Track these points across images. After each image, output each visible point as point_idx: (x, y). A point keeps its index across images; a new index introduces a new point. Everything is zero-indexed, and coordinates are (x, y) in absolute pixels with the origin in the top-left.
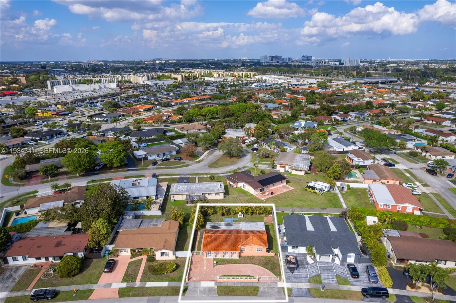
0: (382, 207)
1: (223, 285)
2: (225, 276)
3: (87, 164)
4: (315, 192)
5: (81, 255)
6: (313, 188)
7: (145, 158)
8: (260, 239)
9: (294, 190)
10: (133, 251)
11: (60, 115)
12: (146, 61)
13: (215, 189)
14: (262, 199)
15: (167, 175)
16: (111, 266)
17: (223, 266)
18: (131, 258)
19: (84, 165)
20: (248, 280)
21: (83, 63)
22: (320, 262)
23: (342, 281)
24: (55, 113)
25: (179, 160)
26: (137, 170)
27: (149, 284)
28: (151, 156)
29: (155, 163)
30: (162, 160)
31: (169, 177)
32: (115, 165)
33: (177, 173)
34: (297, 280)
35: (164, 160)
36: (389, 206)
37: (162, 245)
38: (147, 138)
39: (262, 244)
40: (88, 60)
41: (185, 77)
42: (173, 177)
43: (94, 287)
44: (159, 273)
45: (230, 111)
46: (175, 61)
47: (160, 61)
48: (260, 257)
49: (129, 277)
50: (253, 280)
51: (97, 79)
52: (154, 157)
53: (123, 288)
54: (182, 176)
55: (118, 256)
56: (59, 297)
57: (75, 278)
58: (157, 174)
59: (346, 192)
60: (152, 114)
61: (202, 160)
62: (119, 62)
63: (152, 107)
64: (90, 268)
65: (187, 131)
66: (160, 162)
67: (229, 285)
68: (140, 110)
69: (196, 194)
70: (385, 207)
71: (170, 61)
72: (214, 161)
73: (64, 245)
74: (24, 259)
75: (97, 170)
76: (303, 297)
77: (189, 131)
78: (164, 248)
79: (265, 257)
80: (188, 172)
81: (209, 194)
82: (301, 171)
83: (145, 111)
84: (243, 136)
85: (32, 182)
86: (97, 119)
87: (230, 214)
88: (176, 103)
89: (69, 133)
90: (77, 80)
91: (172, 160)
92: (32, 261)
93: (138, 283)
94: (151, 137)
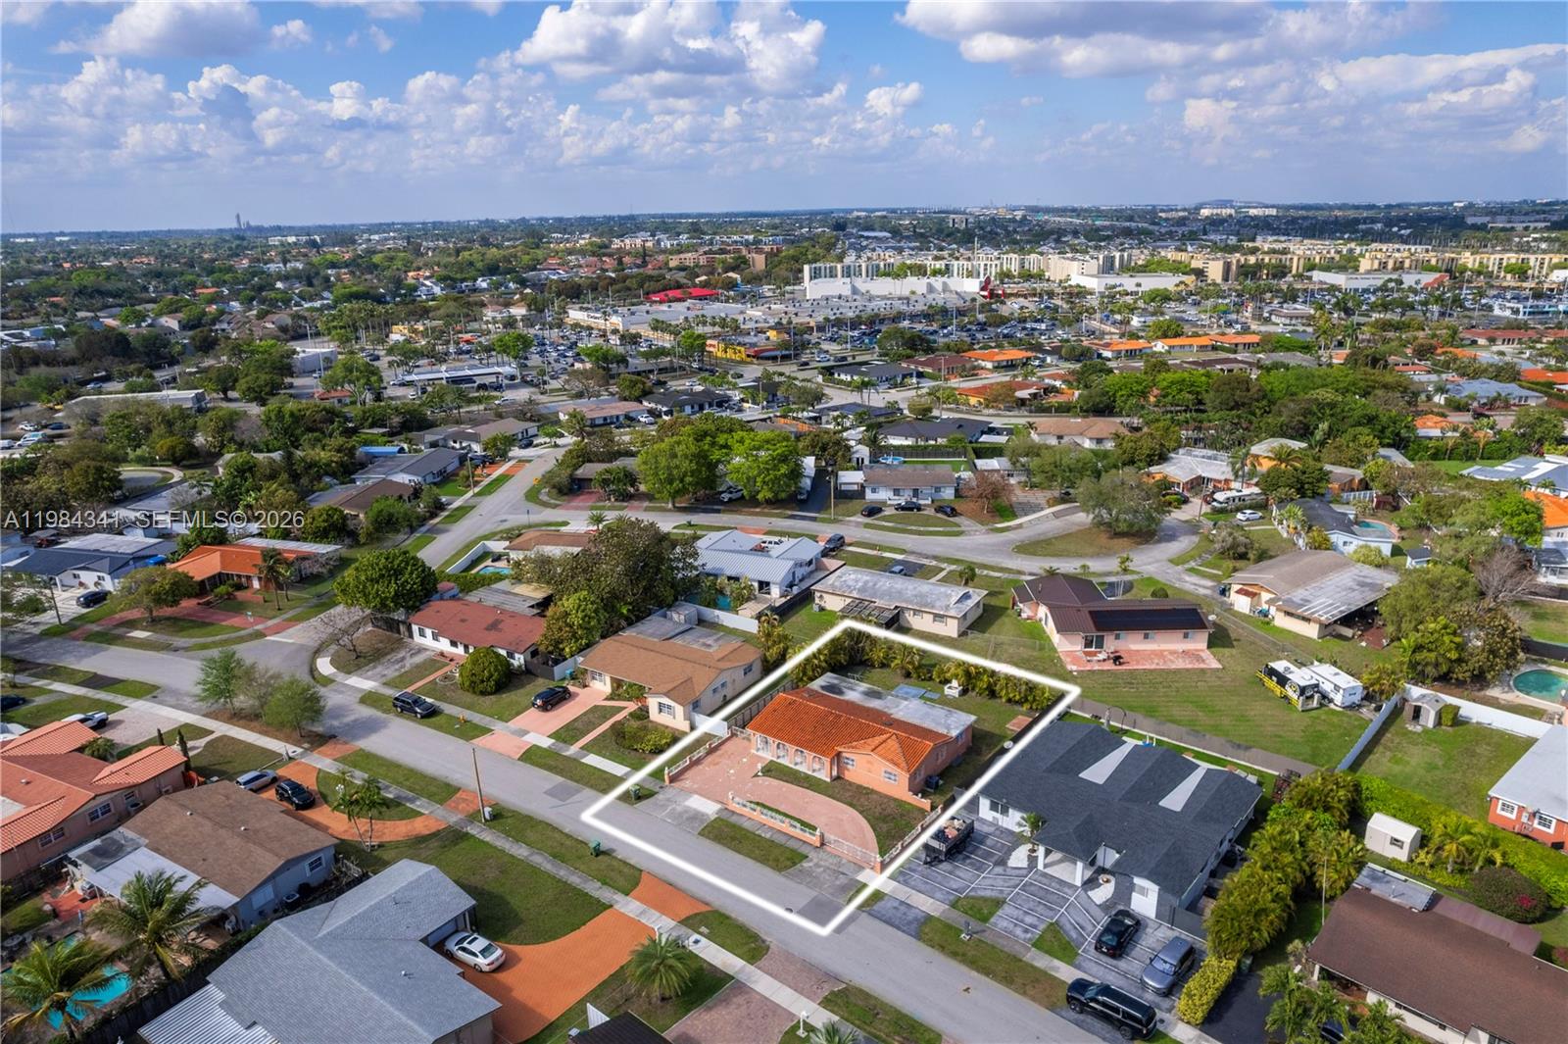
0: (1513, 816)
1: (734, 819)
2: (758, 804)
3: (688, 479)
4: (1286, 697)
5: (519, 660)
6: (1282, 680)
7: (860, 493)
8: (907, 750)
9: (1218, 670)
10: (617, 684)
11: (762, 358)
12: (1162, 211)
13: (938, 604)
14: (1070, 667)
15: (873, 547)
16: (554, 699)
17: (776, 782)
18: (607, 699)
19: (682, 481)
20: (797, 832)
21: (964, 213)
22: (1045, 875)
23: (1057, 942)
24: (751, 352)
25: (946, 514)
26: (814, 519)
27: (593, 760)
28: (874, 491)
29: (873, 511)
30: (899, 508)
31: (875, 553)
32: (760, 497)
33: (908, 546)
34: (923, 887)
35: (903, 508)
36: (1544, 822)
37: (670, 686)
38: (921, 443)
39: (902, 761)
40: (989, 204)
41: (1240, 267)
42: (887, 555)
43: (498, 727)
44: (627, 743)
45: (1248, 390)
46: (1273, 212)
47: (1215, 211)
48: (887, 796)
49: (568, 734)
50: (807, 836)
51: (940, 265)
52: (884, 495)
53: (538, 747)
54: (912, 559)
55: (585, 686)
56: (433, 720)
57: (482, 699)
58: (847, 540)
59: (1426, 731)
60: (1007, 379)
61: (1020, 526)
62: (1074, 210)
63: (1028, 358)
64: (522, 691)
65: (1060, 437)
66: (888, 512)
67: (747, 825)
68: (983, 364)
69: (879, 603)
70: (1524, 819)
71: (1253, 212)
72: (1050, 535)
73: (500, 630)
74: (435, 637)
75: (722, 503)
76: (892, 925)
77: (1066, 440)
78: (667, 694)
79: (899, 803)
80: (938, 551)
81: (916, 612)
82: (1307, 620)
83: (995, 367)
84: (1222, 478)
85: (574, 504)
86: (843, 377)
87: (931, 679)
88: (1119, 352)
89: (746, 405)
90: (882, 264)
91: (930, 512)
92: (444, 645)
93: (573, 750)
94: (932, 442)
